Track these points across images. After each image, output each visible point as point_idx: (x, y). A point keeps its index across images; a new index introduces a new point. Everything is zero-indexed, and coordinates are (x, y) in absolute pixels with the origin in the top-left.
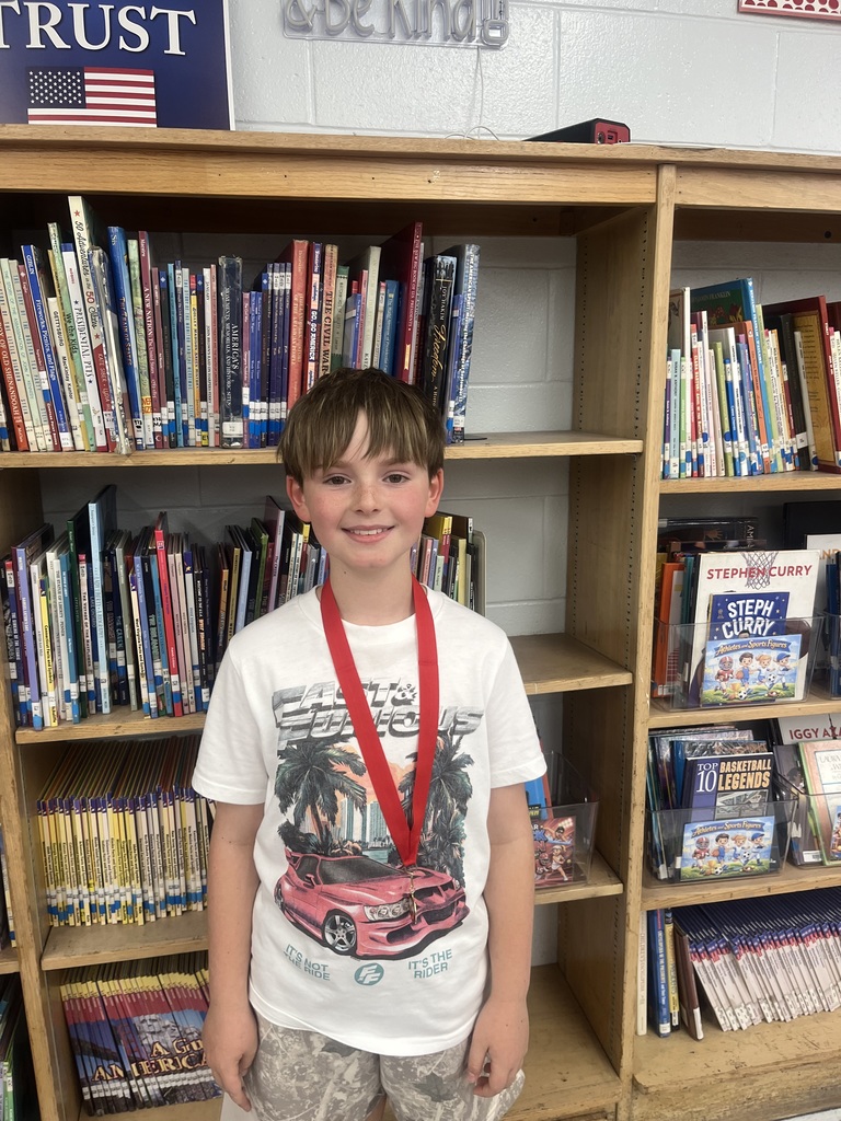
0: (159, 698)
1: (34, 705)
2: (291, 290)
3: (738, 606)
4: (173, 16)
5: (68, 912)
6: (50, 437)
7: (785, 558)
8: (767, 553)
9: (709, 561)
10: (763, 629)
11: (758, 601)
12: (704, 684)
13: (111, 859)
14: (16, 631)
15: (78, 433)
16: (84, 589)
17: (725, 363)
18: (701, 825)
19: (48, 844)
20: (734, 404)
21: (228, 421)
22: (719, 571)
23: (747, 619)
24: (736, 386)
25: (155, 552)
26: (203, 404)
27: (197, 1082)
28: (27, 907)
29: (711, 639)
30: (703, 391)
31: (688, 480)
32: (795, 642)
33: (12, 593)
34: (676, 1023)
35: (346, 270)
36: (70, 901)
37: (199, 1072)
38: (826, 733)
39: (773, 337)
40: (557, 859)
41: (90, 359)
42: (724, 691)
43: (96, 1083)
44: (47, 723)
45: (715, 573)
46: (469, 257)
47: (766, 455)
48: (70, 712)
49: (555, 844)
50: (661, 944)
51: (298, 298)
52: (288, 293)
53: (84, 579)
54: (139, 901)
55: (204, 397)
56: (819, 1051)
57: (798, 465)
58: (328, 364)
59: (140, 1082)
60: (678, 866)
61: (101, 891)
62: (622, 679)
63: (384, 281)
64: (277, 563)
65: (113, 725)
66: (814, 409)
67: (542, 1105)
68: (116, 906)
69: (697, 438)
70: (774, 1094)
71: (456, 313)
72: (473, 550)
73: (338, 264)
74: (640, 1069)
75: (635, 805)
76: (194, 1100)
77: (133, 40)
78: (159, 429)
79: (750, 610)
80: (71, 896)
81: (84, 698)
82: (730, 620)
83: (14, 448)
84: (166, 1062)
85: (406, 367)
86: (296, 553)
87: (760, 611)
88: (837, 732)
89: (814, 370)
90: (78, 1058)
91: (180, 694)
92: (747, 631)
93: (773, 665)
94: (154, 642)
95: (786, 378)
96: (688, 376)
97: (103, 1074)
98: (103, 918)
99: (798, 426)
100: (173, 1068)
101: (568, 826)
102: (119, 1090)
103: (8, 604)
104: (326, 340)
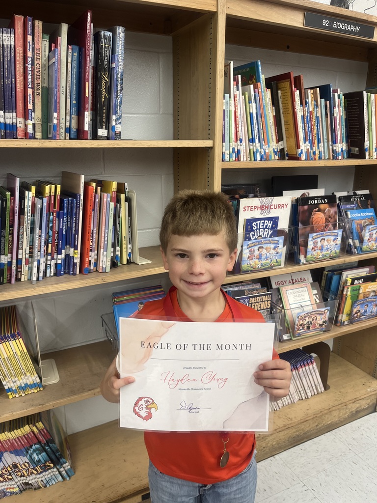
2: (15, 46)
3: (257, 224)
7: (276, 200)
8: (269, 198)
9: (244, 202)
10: (268, 234)
11: (266, 221)
12: (242, 262)
17: (249, 103)
20: (253, 124)
22: (248, 207)
23: (261, 230)
24: (254, 115)
29: (245, 240)
30: (239, 117)
31: (234, 162)
32: (281, 239)
38: (290, 282)
39: (269, 91)
42: (251, 265)
45: (247, 208)
46: (119, 34)
47: (267, 151)
51: (19, 50)
52: (13, 47)
56: (292, 422)
57: (280, 157)
58: (40, 91)
63: (70, 45)
64: (17, 209)
66: (287, 129)
69: (237, 141)
70: (274, 443)
71: (114, 65)
72: (128, 200)
73: (43, 33)
79: (262, 226)
82: (254, 231)
85: (87, 95)
86: (28, 203)
87: (267, 226)
88: (294, 281)
89: (287, 110)
92: (261, 236)
93: (272, 251)
95: (274, 114)
96: (232, 109)
99: (280, 138)
104: (38, 77)
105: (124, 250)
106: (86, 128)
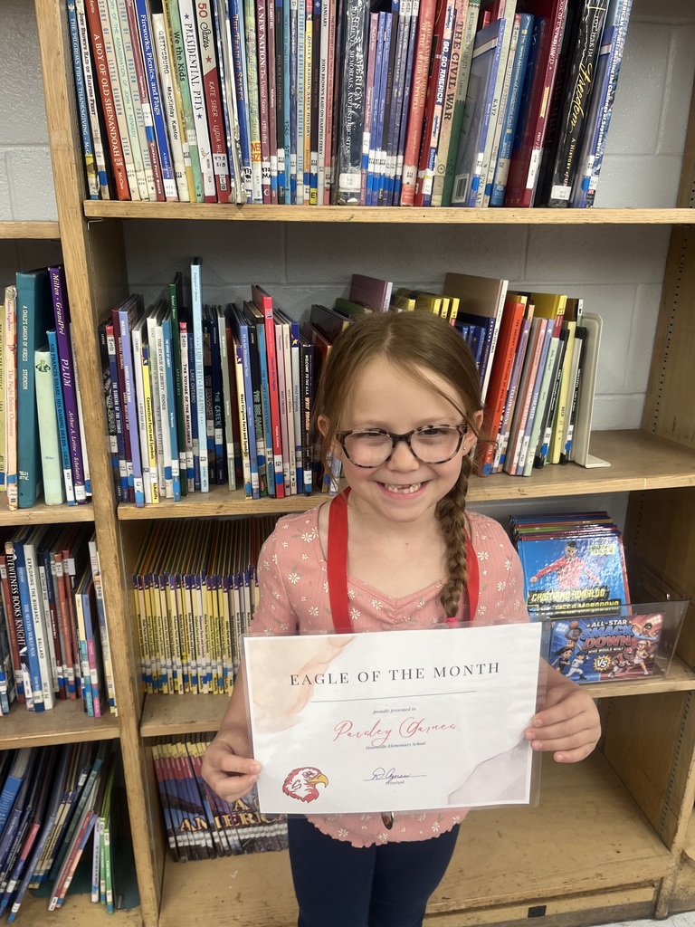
0: (262, 478)
1: (136, 480)
2: (418, 18)
5: (162, 681)
6: (152, 184)
13: (204, 634)
14: (117, 403)
15: (182, 181)
16: (185, 360)
19: (143, 618)
21: (345, 172)
25: (263, 321)
26: (314, 155)
27: (274, 834)
28: (128, 679)
33: (112, 360)
36: (164, 671)
37: (276, 826)
40: (640, 653)
41: (199, 87)
43: (181, 833)
44: (149, 500)
48: (170, 489)
49: (641, 639)
51: (427, 27)
52: (414, 20)
53: (184, 350)
54: (230, 674)
55: (314, 146)
58: (452, 111)
59: (222, 833)
61: (193, 663)
63: (521, 14)
65: (215, 504)
67: (600, 875)
68: (208, 678)
71: (605, 50)
72: (582, 333)
74: (691, 845)
76: (270, 850)
78: (267, 181)
80: (165, 667)
81: (184, 475)
83: (114, 196)
84: (246, 816)
85: (542, 115)
90: (166, 811)
91: (282, 475)
94: (258, 420)
97: (188, 825)
98: (195, 688)
100: (253, 822)
101: (656, 622)
102: (202, 840)
103: (109, 373)
104: (452, 81)
105: (559, 435)
106: (531, 183)
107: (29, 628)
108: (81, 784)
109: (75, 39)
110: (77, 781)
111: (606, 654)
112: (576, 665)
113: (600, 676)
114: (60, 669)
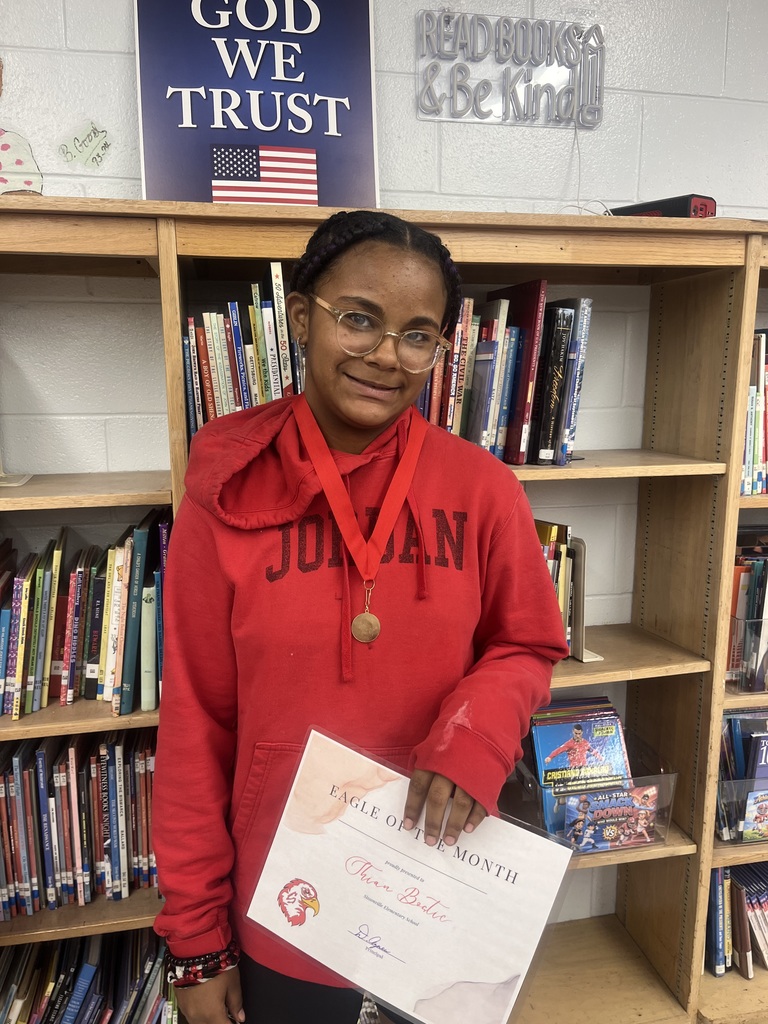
4: (332, 102)
18: (762, 793)
31: (759, 497)
34: (729, 964)
35: (478, 318)
40: (642, 822)
46: (584, 309)
49: (641, 809)
50: (720, 897)
58: (462, 397)
60: (740, 830)
62: (702, 667)
63: (510, 327)
69: (766, 460)
71: (572, 356)
72: (572, 554)
73: (473, 314)
74: (704, 1005)
75: (710, 776)
77: (300, 122)
85: (529, 401)
96: (761, 409)
101: (652, 793)
104: (461, 378)
106: (523, 448)
107: (114, 822)
108: (147, 971)
109: (188, 363)
110: (143, 969)
111: (612, 824)
112: (588, 835)
113: (609, 844)
114: (135, 860)
